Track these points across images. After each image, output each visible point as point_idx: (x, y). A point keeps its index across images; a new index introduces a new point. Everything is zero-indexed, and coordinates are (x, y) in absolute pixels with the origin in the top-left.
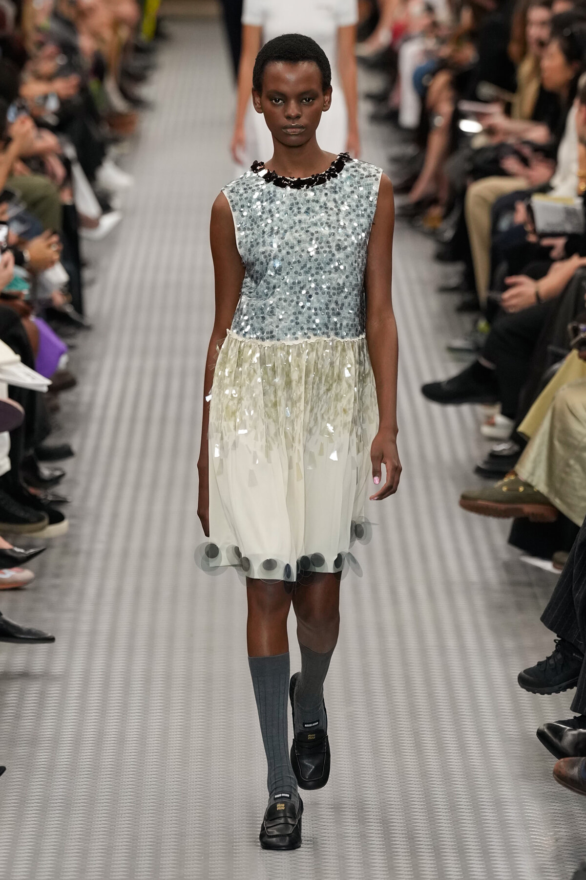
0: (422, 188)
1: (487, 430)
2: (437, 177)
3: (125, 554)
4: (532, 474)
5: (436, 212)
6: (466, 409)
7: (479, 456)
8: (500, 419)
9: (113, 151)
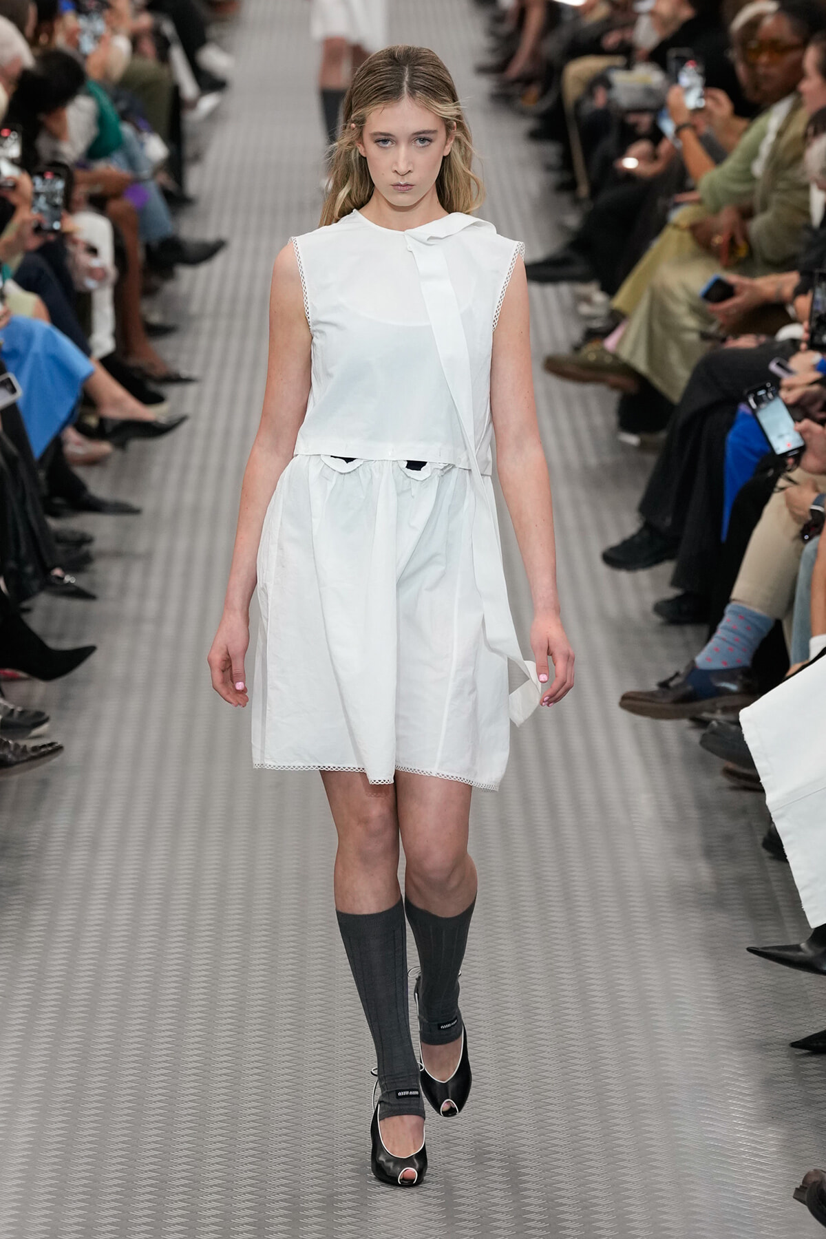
0: (519, 65)
1: (585, 309)
2: (535, 55)
3: (227, 433)
4: (633, 353)
5: (534, 91)
6: (565, 289)
7: (577, 334)
8: (599, 297)
9: (213, 31)
